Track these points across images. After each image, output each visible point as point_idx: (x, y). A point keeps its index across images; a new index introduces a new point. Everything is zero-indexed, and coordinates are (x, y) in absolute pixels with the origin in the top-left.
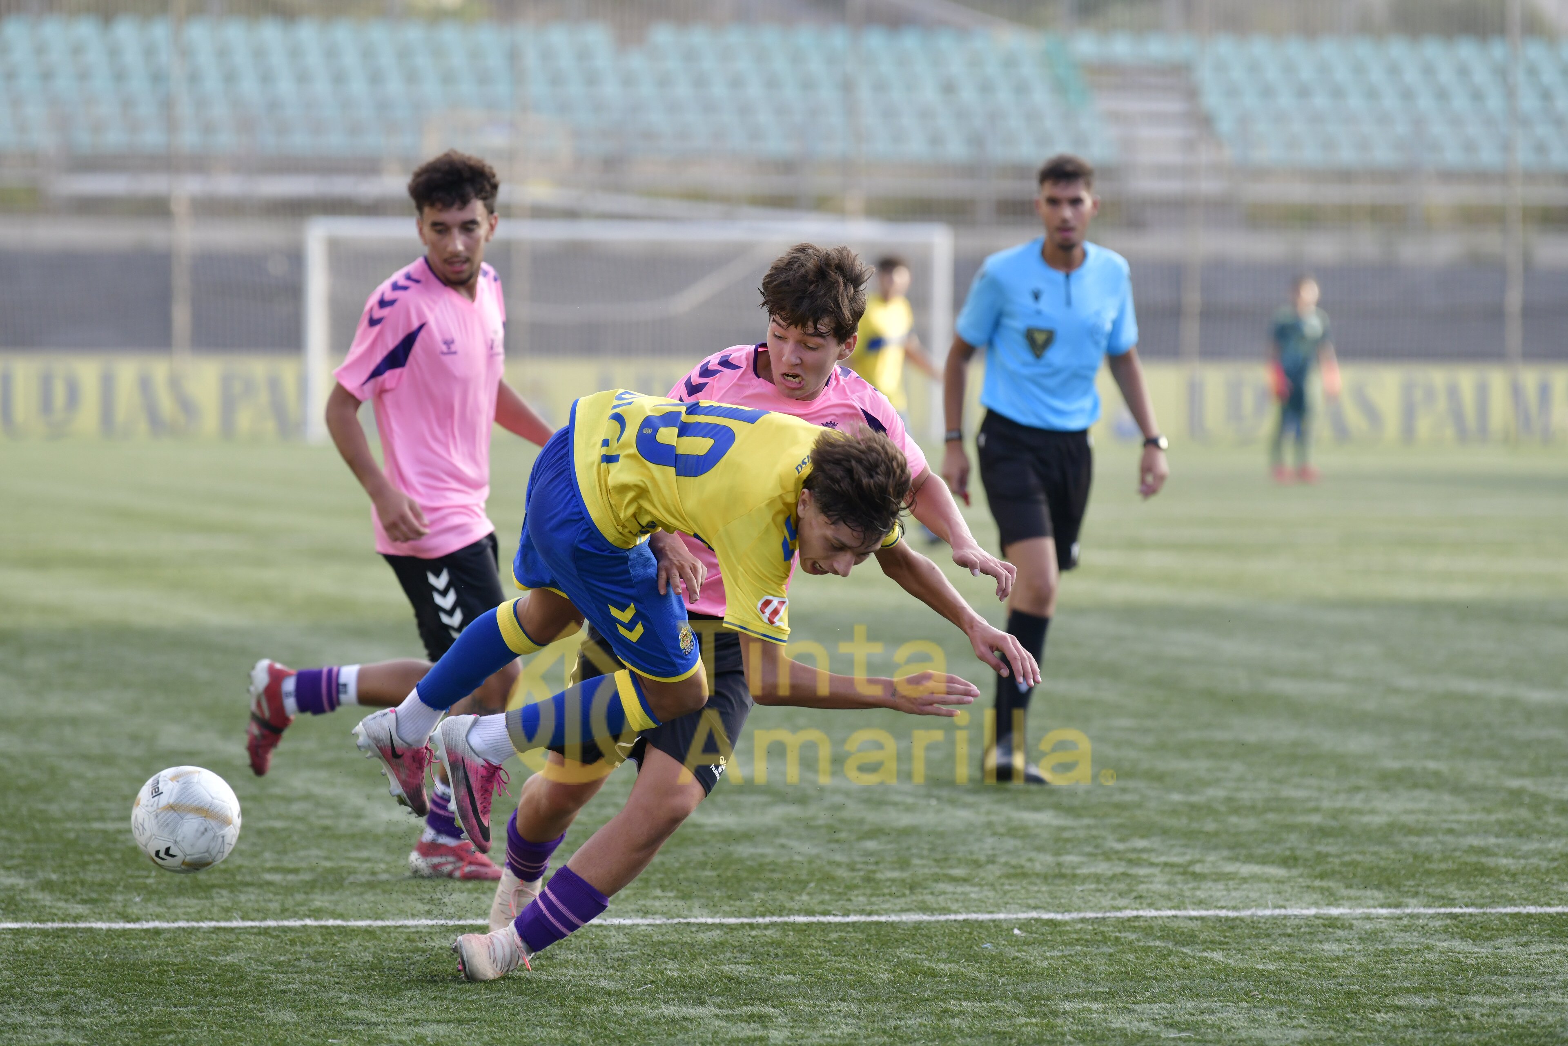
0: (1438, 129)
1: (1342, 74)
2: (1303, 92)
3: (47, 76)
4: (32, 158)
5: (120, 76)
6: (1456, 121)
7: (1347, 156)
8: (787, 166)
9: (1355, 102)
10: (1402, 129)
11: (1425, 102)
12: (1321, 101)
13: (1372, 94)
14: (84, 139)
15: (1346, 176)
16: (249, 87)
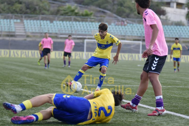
0: (182, 34)
1: (173, 29)
2: (170, 30)
3: (58, 26)
4: (57, 34)
5: (64, 26)
6: (184, 33)
7: (171, 36)
8: (124, 36)
9: (175, 31)
10: (179, 34)
11: (181, 32)
12: (172, 31)
13: (176, 31)
14: (61, 32)
15: (170, 38)
16: (76, 28)
